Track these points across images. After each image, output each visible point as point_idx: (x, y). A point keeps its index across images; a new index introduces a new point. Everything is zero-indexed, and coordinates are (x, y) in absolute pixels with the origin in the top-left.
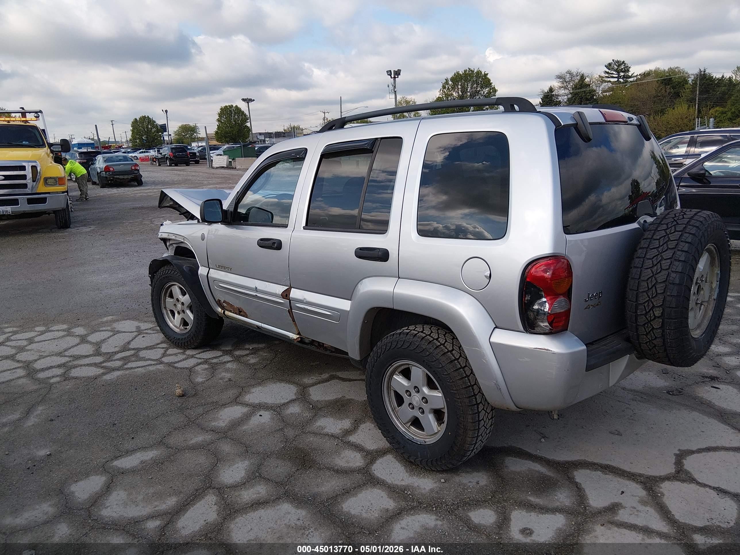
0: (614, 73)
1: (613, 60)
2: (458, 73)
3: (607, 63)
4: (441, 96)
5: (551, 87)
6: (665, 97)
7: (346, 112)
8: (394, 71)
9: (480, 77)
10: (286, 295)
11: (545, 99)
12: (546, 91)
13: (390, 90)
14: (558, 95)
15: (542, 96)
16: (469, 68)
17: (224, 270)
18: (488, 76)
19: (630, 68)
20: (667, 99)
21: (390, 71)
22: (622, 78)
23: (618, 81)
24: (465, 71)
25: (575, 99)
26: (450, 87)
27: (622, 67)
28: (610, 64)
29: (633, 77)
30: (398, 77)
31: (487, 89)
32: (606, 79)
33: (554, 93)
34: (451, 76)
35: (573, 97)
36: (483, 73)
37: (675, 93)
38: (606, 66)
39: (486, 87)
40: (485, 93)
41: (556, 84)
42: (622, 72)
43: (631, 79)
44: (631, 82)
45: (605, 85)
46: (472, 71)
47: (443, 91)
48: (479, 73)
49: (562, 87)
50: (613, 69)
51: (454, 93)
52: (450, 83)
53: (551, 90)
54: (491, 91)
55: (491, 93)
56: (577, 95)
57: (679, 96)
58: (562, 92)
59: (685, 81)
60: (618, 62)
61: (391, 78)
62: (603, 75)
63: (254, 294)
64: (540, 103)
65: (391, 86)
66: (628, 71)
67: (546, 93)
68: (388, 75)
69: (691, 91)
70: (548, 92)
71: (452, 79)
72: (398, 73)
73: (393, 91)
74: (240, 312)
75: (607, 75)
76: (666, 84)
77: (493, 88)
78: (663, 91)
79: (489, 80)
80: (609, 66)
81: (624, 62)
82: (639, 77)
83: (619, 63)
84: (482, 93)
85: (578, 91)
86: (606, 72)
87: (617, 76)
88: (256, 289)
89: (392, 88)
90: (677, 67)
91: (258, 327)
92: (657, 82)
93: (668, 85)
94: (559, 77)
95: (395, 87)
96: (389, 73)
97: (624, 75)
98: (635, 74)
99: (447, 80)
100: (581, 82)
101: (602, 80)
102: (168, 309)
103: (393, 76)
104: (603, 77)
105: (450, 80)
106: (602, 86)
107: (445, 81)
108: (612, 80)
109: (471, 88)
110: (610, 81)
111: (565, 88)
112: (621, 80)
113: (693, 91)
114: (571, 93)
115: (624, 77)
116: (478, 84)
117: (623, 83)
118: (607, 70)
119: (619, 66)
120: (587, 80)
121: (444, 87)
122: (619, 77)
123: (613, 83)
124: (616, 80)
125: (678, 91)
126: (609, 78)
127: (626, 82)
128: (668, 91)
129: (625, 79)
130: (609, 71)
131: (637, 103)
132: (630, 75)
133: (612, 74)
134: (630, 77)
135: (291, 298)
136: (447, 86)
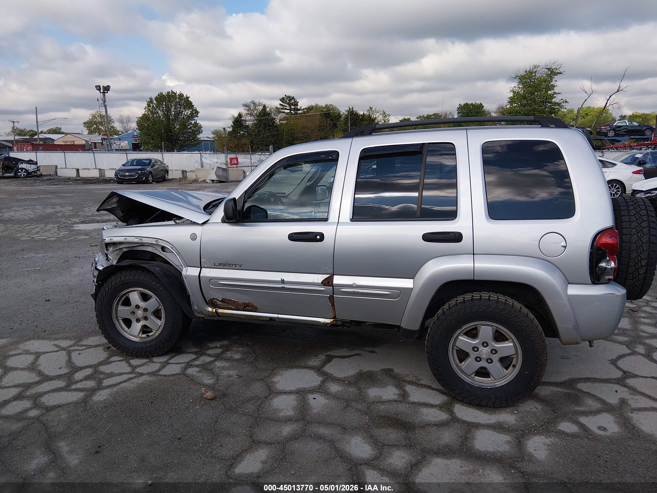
0: (287, 105)
1: (285, 95)
2: (161, 94)
3: (281, 97)
4: (147, 113)
5: (240, 113)
6: (326, 127)
7: (43, 123)
8: (103, 86)
9: (182, 99)
10: (328, 282)
11: (235, 123)
12: (236, 116)
13: (100, 103)
14: (246, 121)
15: (232, 120)
16: (171, 91)
17: (229, 267)
18: (190, 99)
19: (298, 102)
20: (328, 128)
21: (99, 86)
22: (293, 110)
23: (290, 112)
24: (168, 93)
25: (260, 124)
26: (155, 106)
27: (293, 102)
28: (283, 98)
29: (301, 110)
30: (107, 93)
31: (190, 111)
32: (282, 110)
33: (243, 119)
34: (156, 96)
35: (259, 122)
36: (185, 96)
37: (333, 124)
38: (280, 100)
39: (189, 108)
40: (189, 113)
41: (244, 111)
42: (293, 105)
43: (300, 112)
44: (300, 114)
45: (281, 116)
46: (174, 93)
47: (148, 108)
48: (181, 95)
49: (248, 114)
50: (286, 102)
51: (159, 111)
52: (155, 102)
53: (240, 115)
54: (194, 112)
55: (194, 114)
56: (262, 122)
57: (337, 127)
58: (248, 118)
59: (339, 116)
60: (289, 97)
61: (101, 93)
62: (279, 106)
63: (280, 286)
64: (232, 126)
65: (100, 100)
66: (297, 105)
67: (236, 118)
68: (97, 89)
69: (345, 124)
70: (238, 117)
71: (156, 99)
72: (107, 89)
73: (103, 105)
74: (246, 307)
75: (282, 107)
76: (326, 117)
77: (195, 110)
78: (325, 122)
79: (191, 103)
80: (282, 100)
81: (293, 97)
82: (305, 110)
83: (291, 98)
84: (186, 113)
85: (262, 118)
86: (281, 105)
87: (289, 108)
88: (283, 281)
89: (102, 102)
90: (331, 105)
91: (271, 319)
92: (320, 115)
93: (328, 118)
94: (245, 106)
95: (105, 101)
96: (98, 88)
97: (294, 108)
98: (302, 108)
99: (151, 99)
100: (264, 111)
101: (278, 111)
102: (120, 318)
103: (102, 91)
104: (279, 108)
105: (154, 99)
106: (279, 116)
107: (150, 100)
108: (286, 111)
109: (175, 108)
110: (284, 112)
111: (251, 115)
112: (292, 112)
113: (346, 124)
114: (256, 120)
115: (294, 109)
116: (181, 105)
117: (294, 114)
118: (282, 103)
119: (290, 100)
120: (268, 109)
121: (149, 106)
122: (290, 109)
123: (287, 114)
124: (289, 111)
125: (335, 123)
126: (283, 109)
127: (296, 114)
128: (328, 122)
129: (295, 111)
130: (283, 104)
131: (307, 131)
132: (299, 108)
133: (286, 106)
134: (299, 110)
135: (335, 284)
136: (151, 105)
